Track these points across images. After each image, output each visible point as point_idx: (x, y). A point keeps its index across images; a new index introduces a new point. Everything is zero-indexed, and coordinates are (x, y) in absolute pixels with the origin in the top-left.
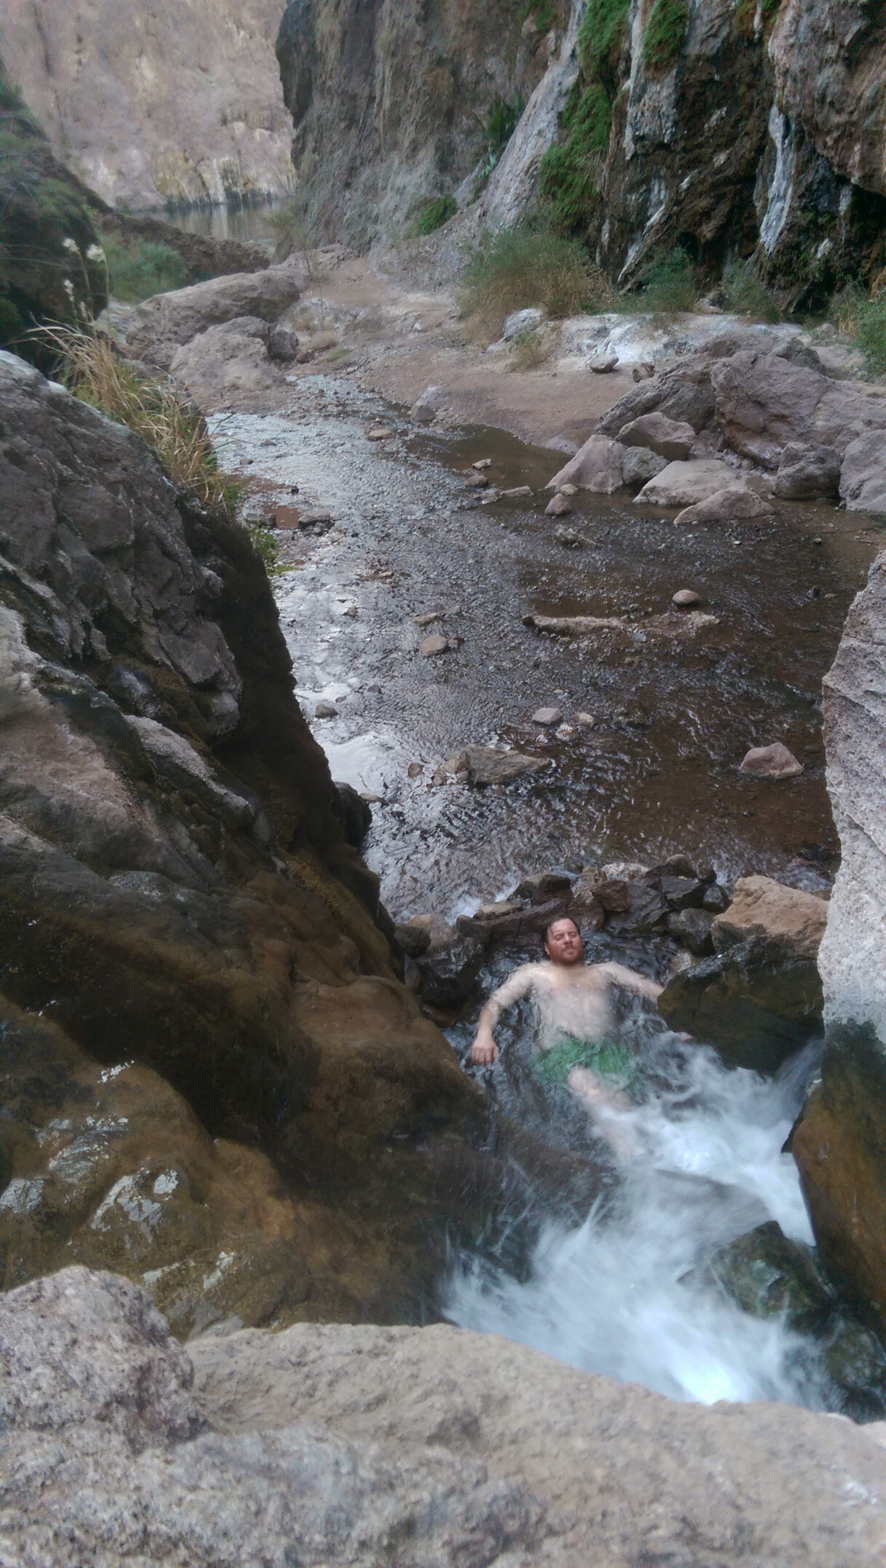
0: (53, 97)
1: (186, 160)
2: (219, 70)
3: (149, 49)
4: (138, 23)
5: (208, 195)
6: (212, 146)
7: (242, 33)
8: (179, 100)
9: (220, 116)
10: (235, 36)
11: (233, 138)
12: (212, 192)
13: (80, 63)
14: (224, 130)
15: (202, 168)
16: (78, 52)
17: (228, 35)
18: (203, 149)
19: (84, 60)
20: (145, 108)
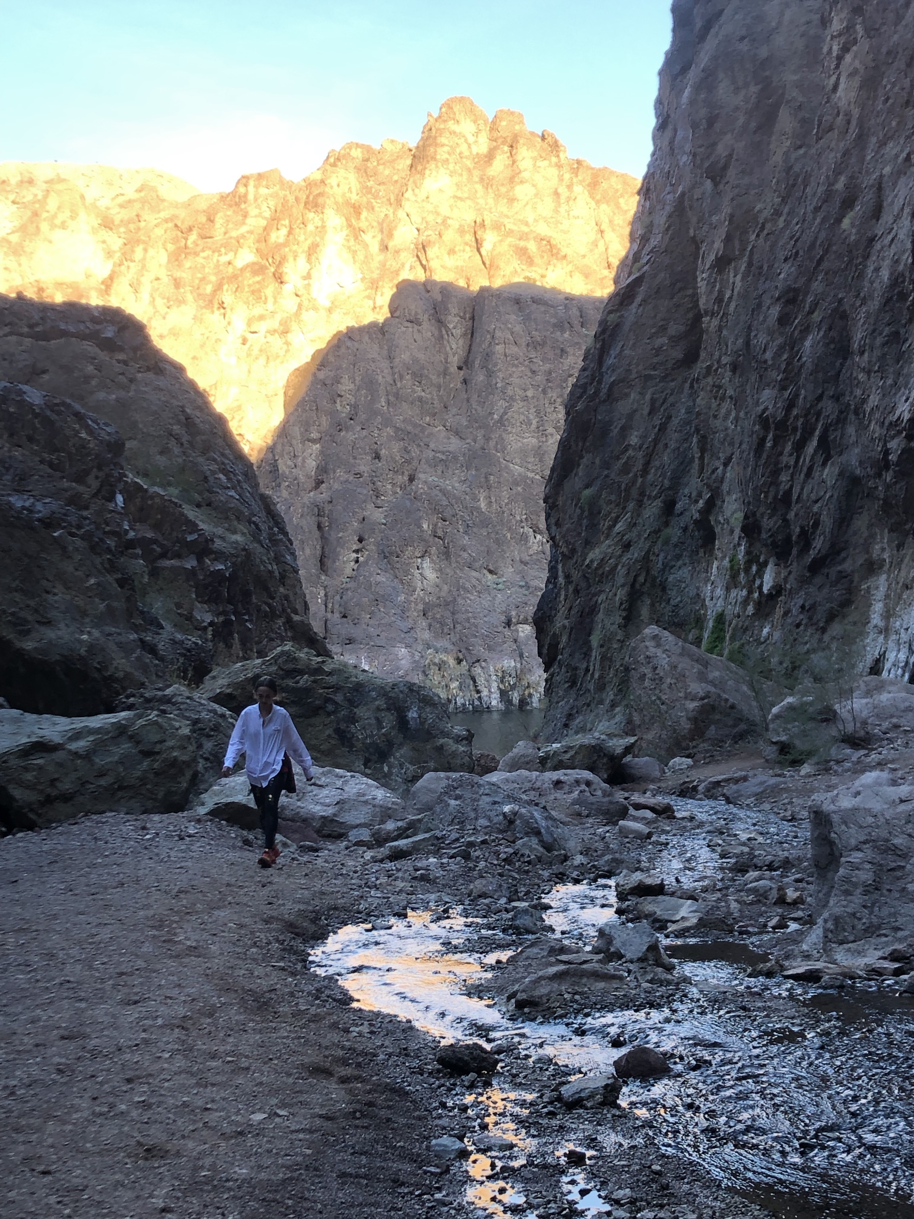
0: (322, 593)
1: (459, 661)
2: (508, 572)
3: (433, 550)
4: (425, 526)
5: (480, 698)
6: (490, 649)
7: (539, 537)
8: (460, 601)
9: (503, 618)
10: (532, 539)
11: (515, 641)
12: (485, 693)
13: (357, 561)
14: (507, 632)
15: (477, 670)
16: (357, 551)
17: (524, 538)
18: (480, 650)
19: (361, 559)
20: (421, 607)
